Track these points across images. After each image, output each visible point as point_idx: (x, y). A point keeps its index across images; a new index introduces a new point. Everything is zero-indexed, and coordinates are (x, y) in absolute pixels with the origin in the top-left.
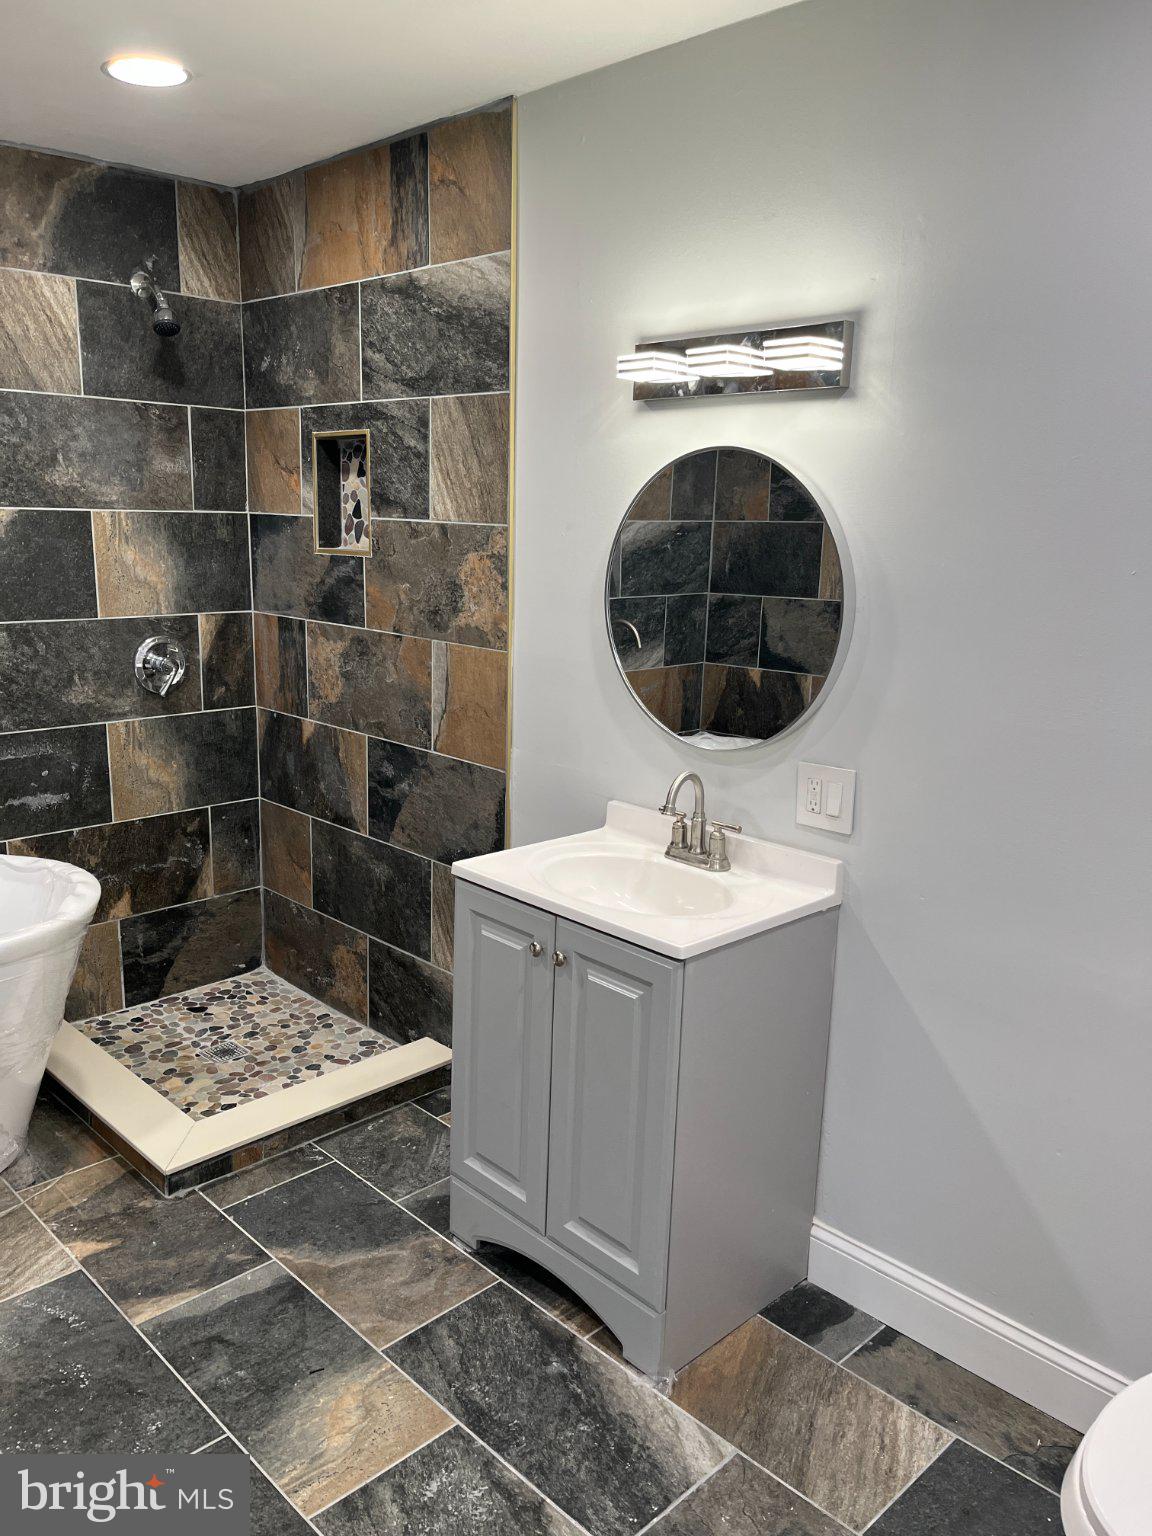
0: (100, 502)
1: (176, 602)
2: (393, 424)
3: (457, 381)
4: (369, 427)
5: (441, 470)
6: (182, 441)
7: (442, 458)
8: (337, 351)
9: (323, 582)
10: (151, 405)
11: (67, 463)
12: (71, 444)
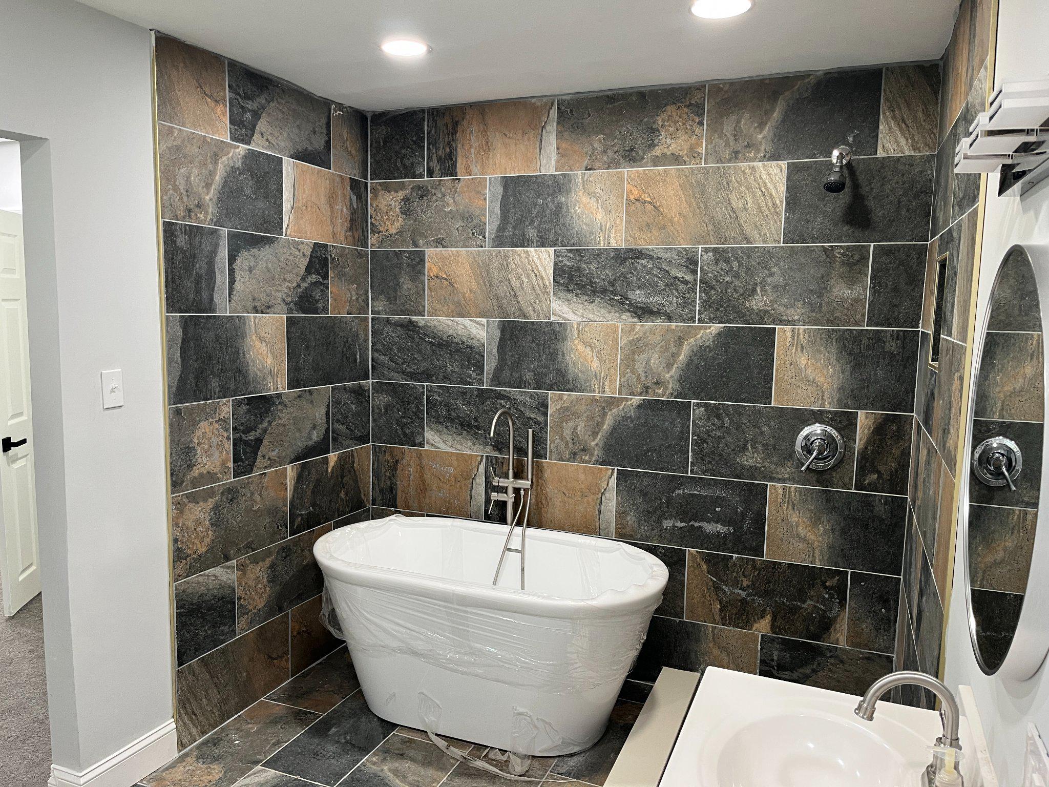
0: (784, 320)
1: (839, 400)
6: (861, 272)
10: (837, 246)
11: (763, 293)
12: (768, 279)
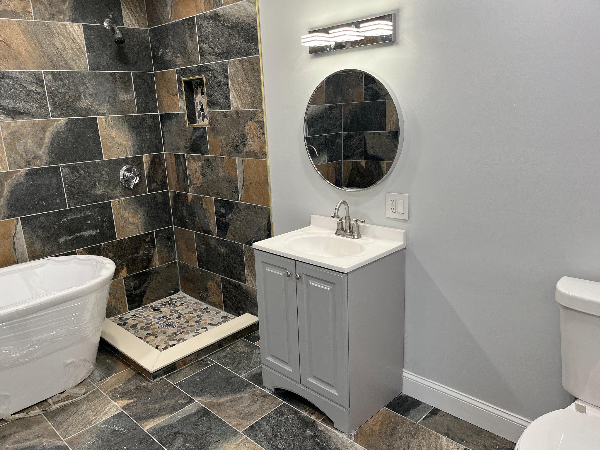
0: (100, 113)
1: (134, 151)
2: (213, 73)
3: (238, 53)
4: (204, 75)
5: (234, 89)
6: (130, 86)
7: (234, 85)
8: (189, 45)
9: (191, 138)
10: (117, 73)
11: (85, 98)
12: (86, 90)
